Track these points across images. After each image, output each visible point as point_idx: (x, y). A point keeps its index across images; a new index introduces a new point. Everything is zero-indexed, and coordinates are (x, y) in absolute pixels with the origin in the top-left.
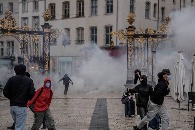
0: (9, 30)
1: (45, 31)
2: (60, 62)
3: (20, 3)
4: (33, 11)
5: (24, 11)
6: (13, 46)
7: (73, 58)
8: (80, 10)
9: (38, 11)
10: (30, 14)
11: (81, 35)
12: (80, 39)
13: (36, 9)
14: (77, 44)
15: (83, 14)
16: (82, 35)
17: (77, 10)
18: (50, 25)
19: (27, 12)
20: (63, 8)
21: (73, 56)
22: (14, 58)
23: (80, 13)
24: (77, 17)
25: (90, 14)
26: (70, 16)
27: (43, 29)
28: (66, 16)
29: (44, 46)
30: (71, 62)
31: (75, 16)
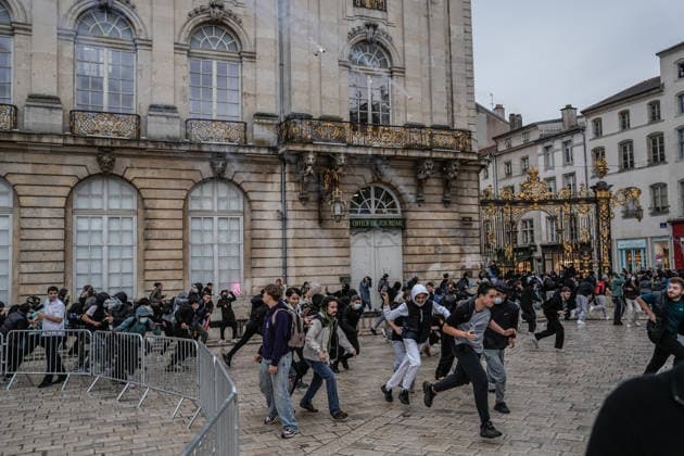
0: (536, 200)
1: (598, 195)
2: (621, 250)
3: (540, 155)
4: (565, 165)
5: (547, 167)
6: (532, 226)
7: (647, 242)
8: (655, 151)
9: (572, 165)
10: (559, 170)
11: (662, 196)
12: (659, 205)
13: (568, 160)
14: (652, 214)
15: (663, 159)
16: (664, 196)
17: (649, 153)
18: (609, 183)
19: (553, 168)
20: (620, 152)
21: (646, 238)
22: (535, 246)
23: (655, 157)
24: (649, 166)
25: (678, 156)
26: (636, 166)
27: (596, 192)
28: (626, 166)
29: (598, 224)
30: (644, 249)
31: (647, 163)
